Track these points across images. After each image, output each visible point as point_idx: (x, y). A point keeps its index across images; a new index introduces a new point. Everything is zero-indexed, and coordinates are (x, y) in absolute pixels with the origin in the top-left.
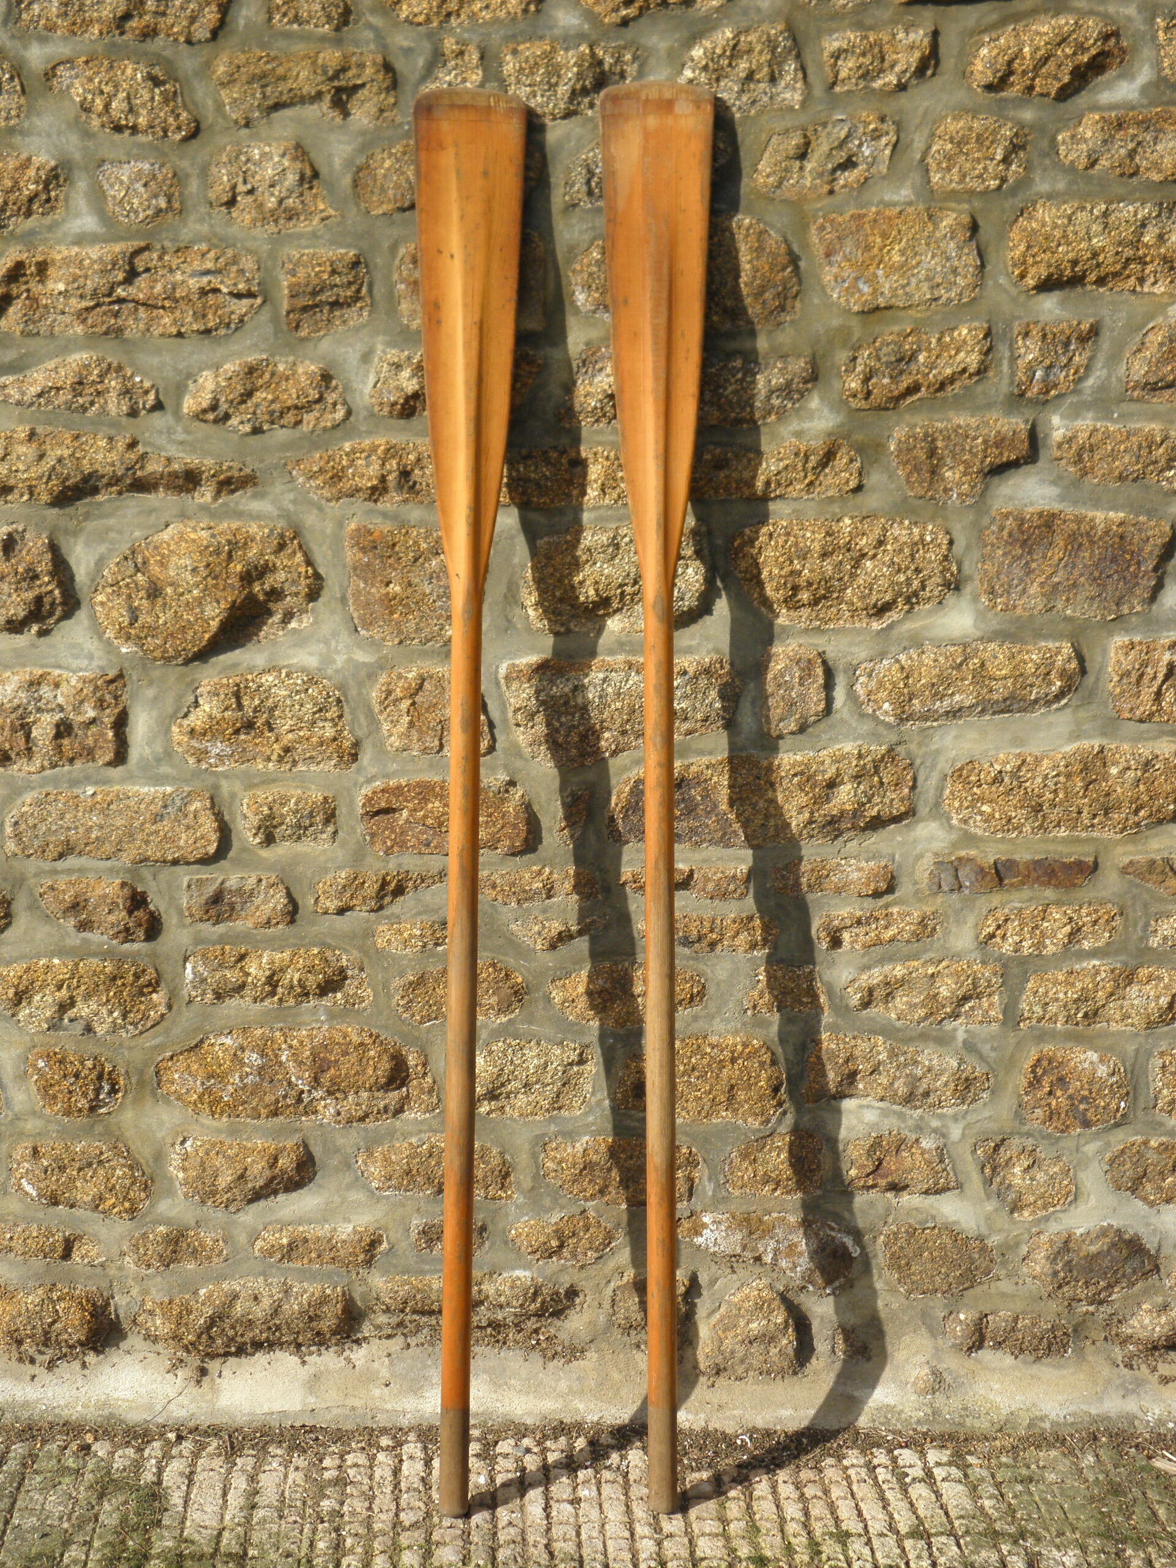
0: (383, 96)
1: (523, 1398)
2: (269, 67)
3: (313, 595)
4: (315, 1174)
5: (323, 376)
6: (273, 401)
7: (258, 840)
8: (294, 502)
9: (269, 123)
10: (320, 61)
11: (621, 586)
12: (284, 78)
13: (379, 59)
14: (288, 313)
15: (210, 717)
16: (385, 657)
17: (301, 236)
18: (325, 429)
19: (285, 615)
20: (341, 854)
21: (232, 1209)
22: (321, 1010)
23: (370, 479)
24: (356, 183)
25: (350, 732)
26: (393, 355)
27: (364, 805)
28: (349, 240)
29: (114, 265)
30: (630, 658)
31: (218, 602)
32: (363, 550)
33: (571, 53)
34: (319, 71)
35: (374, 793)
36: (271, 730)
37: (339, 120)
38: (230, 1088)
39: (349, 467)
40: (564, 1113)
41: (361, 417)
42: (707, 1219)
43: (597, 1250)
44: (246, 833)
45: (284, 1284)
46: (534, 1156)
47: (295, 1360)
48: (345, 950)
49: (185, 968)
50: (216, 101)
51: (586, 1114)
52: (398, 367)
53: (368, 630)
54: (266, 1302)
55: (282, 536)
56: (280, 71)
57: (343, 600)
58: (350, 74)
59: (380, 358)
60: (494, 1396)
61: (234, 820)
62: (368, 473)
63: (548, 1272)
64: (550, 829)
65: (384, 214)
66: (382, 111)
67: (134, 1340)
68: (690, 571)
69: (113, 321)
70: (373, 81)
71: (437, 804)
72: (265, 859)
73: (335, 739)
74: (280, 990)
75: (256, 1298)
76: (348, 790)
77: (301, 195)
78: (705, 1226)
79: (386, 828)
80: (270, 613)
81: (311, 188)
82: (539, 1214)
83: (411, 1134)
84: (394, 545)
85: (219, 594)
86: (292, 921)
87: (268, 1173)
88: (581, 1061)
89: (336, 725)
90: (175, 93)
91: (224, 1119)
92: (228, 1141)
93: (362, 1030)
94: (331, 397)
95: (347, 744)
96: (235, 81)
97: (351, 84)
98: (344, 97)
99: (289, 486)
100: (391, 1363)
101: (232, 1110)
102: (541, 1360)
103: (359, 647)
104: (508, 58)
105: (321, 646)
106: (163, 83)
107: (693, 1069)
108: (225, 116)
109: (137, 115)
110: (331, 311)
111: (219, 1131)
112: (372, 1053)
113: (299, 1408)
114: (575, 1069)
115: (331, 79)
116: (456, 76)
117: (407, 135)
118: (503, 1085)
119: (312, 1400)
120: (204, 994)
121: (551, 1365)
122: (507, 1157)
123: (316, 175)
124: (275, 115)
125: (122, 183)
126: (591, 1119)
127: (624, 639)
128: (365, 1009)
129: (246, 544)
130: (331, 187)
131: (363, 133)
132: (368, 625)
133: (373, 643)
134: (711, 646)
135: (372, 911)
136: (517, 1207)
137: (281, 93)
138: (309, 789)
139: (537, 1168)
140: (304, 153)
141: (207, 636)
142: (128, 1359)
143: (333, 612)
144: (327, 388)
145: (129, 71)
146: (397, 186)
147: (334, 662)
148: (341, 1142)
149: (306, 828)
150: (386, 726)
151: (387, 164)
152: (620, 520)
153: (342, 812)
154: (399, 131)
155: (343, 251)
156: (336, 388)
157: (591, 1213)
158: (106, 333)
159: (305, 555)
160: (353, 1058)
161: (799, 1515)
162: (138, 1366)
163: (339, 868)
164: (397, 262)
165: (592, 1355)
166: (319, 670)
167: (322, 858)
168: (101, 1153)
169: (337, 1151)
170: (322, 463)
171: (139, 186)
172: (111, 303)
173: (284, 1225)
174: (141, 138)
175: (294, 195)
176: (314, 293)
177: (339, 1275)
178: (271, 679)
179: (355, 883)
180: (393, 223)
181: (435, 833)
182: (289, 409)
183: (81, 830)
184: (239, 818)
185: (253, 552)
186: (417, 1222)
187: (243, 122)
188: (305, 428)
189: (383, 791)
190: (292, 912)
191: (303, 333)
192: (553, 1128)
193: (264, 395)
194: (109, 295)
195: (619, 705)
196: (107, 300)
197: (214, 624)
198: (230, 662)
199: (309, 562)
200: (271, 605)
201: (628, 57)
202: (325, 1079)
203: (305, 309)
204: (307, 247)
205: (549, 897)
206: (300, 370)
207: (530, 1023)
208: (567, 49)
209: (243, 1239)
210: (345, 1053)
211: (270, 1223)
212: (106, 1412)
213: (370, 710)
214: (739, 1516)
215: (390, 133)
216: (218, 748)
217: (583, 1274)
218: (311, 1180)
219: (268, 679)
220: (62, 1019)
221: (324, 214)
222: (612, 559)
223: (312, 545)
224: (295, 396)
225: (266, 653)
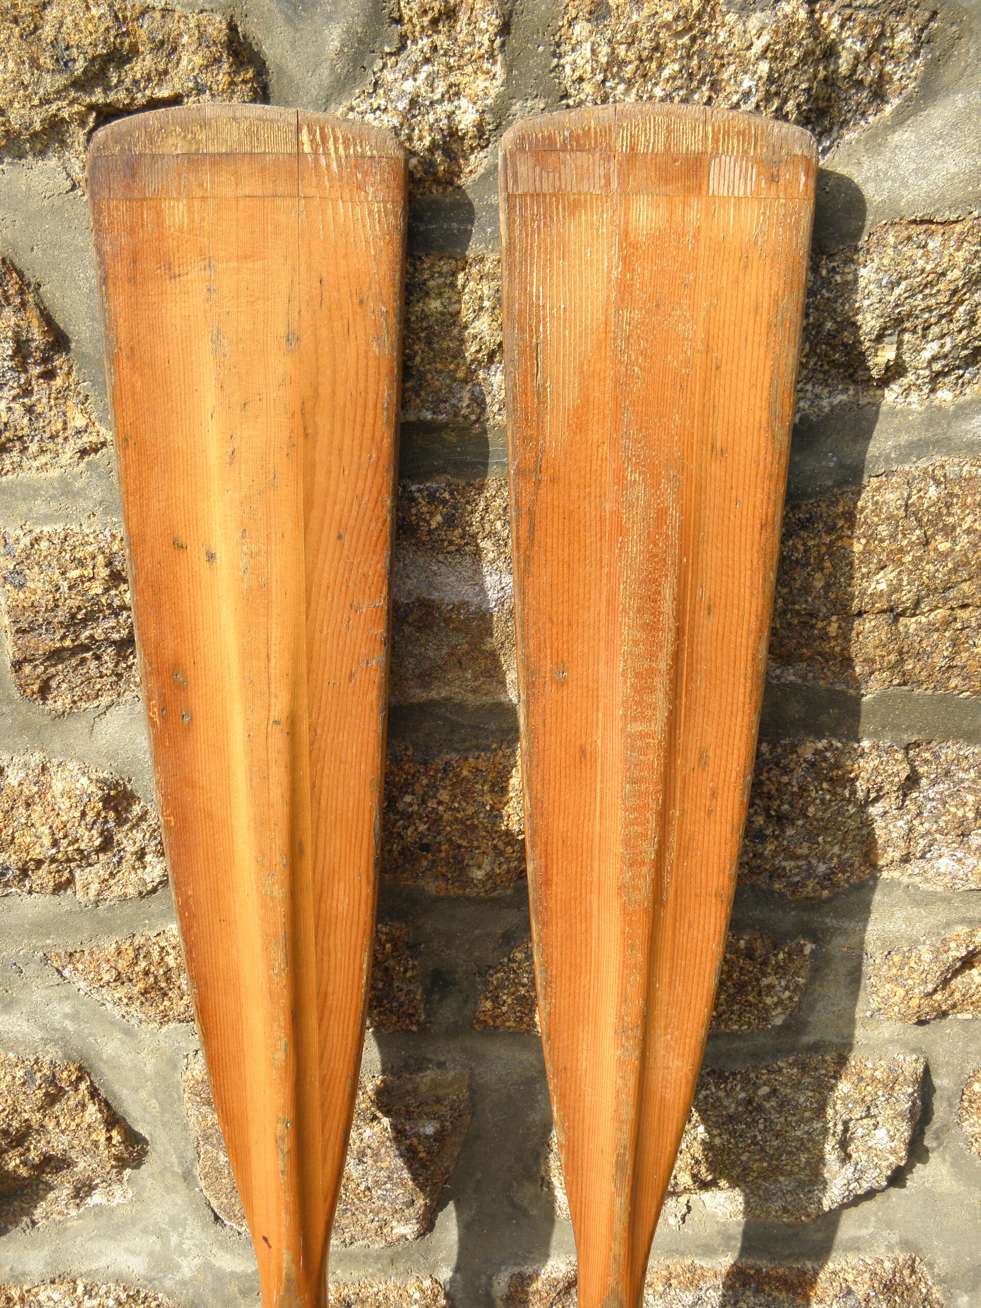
3: (129, 1160)
5: (106, 800)
8: (75, 1017)
10: (48, 32)
13: (217, 28)
14: (18, 665)
17: (32, 492)
18: (124, 898)
19: (78, 1189)
33: (754, 21)
34: (46, 60)
53: (238, 1222)
55: (52, 1080)
57: (188, 1178)
58: (139, 68)
68: (881, 1133)
70: (200, 90)
77: (27, 392)
81: (49, 375)
94: (131, 840)
99: (62, 991)
103: (223, 1246)
104: (581, 29)
105: (152, 1239)
110: (120, 658)
115: (82, 84)
123: (59, 342)
132: (238, 1215)
134: (895, 1238)
140: (23, 287)
143: (168, 1189)
144: (120, 822)
147: (178, 1267)
156: (143, 817)
159: (105, 1107)
166: (149, 1280)
170: (122, 964)
176: (74, 623)
182: (39, 863)
188: (81, 893)
191: (60, 701)
199: (114, 1120)
200: (47, 1178)
201: (904, 38)
203: (56, 656)
204: (48, 519)
206: (58, 786)
208: (744, 10)
221: (86, 440)
223: (116, 1087)
224: (47, 841)
225: (45, 1252)
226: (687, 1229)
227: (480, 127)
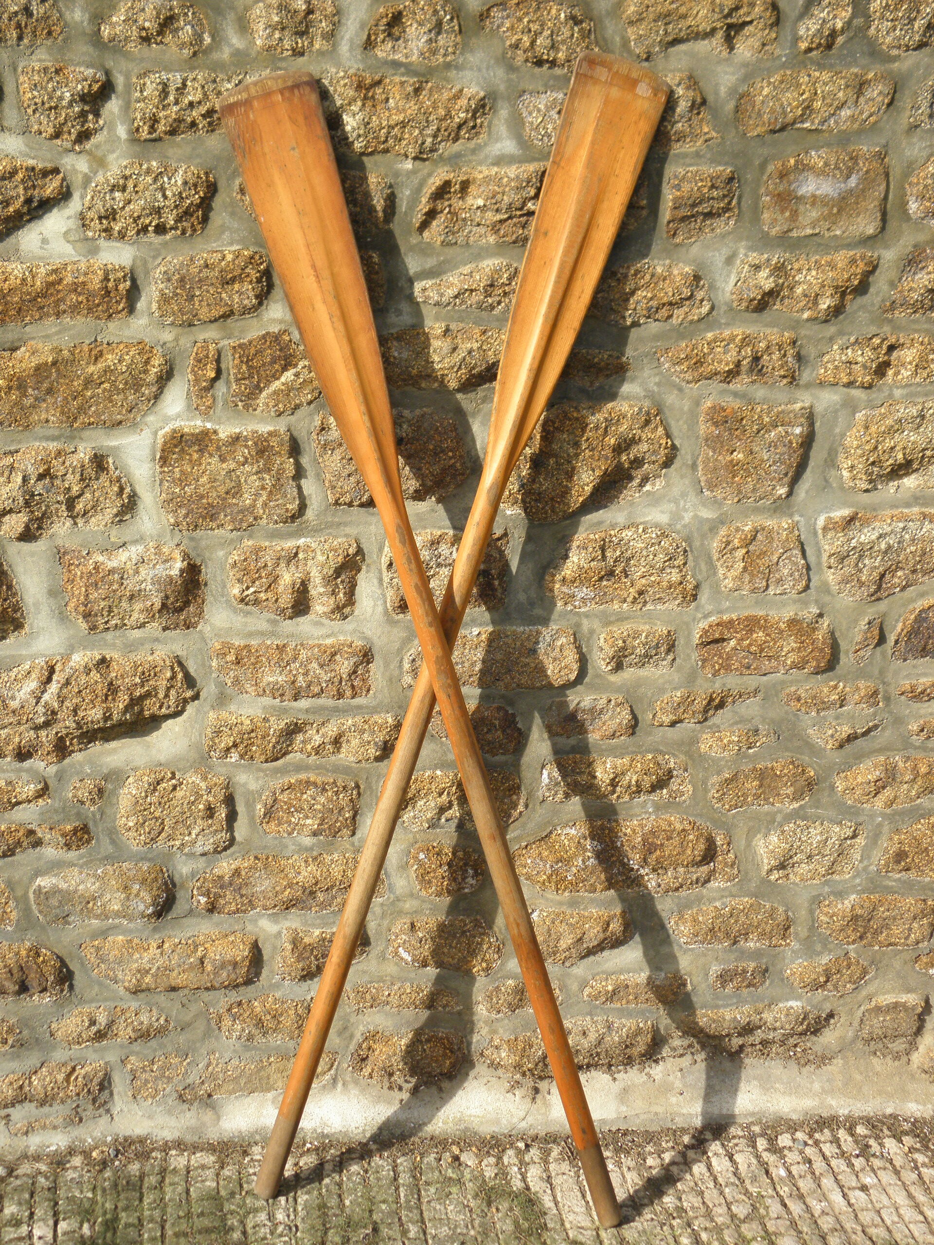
0: (767, 31)
1: (787, 1098)
2: (674, 6)
3: (668, 463)
5: (695, 276)
6: (651, 299)
7: (609, 668)
9: (666, 57)
11: (924, 450)
12: (684, 17)
14: (669, 222)
15: (580, 568)
16: (725, 513)
17: (685, 155)
18: (691, 322)
19: (642, 480)
20: (676, 677)
21: (567, 964)
22: (649, 805)
23: (727, 364)
24: (737, 109)
25: (692, 576)
26: (754, 257)
27: (701, 637)
28: (726, 159)
29: (528, 182)
30: (923, 510)
31: (593, 471)
32: (716, 424)
34: (717, 10)
35: (710, 626)
36: (626, 576)
37: (725, 54)
38: (574, 870)
39: (709, 354)
40: (836, 877)
41: (722, 311)
43: (855, 983)
44: (600, 662)
45: (607, 1021)
46: (811, 912)
47: (606, 1077)
48: (674, 755)
49: (541, 774)
50: (623, 38)
51: (854, 877)
52: (757, 268)
53: (712, 491)
54: (593, 1036)
55: (648, 413)
56: (683, 10)
57: (694, 466)
58: (741, 12)
59: (742, 261)
60: (765, 1098)
61: (590, 651)
62: (725, 359)
63: (815, 1001)
64: (847, 652)
65: (758, 136)
66: (764, 45)
67: (480, 1068)
69: (521, 232)
70: (760, 18)
71: (761, 634)
72: (613, 683)
73: (681, 583)
74: (618, 789)
75: (584, 1033)
76: (687, 624)
77: (690, 119)
79: (715, 655)
80: (630, 478)
81: (698, 114)
82: (811, 957)
83: (715, 899)
84: (742, 419)
85: (595, 464)
86: (633, 734)
87: (601, 936)
88: (854, 836)
89: (681, 571)
90: (590, 30)
91: (566, 894)
92: (569, 912)
93: (683, 819)
94: (700, 295)
95: (690, 587)
96: (643, 19)
97: (740, 21)
98: (733, 33)
99: (656, 371)
100: (683, 1076)
101: (574, 886)
102: (796, 1067)
103: (704, 505)
105: (672, 505)
106: (581, 22)
108: (629, 51)
109: (558, 50)
110: (704, 221)
111: (561, 903)
112: (691, 837)
113: (614, 1116)
114: (849, 842)
115: (726, 17)
116: (828, 13)
117: (784, 66)
118: (791, 857)
119: (624, 1109)
120: (556, 794)
121: (805, 1070)
122: (790, 914)
123: (704, 102)
124: (672, 50)
125: (539, 110)
126: (858, 881)
127: (918, 494)
128: (685, 801)
129: (618, 420)
130: (715, 113)
131: (746, 65)
132: (711, 487)
133: (716, 502)
135: (699, 722)
136: (793, 952)
137: (681, 30)
138: (656, 625)
139: (813, 921)
140: (695, 83)
141: (581, 499)
142: (475, 1083)
143: (682, 477)
144: (697, 287)
145: (554, 11)
146: (772, 111)
147: (683, 518)
148: (658, 907)
149: (651, 657)
150: (721, 571)
151: (766, 91)
152: (926, 395)
153: (680, 643)
154: (777, 62)
155: (721, 168)
156: (703, 286)
157: (852, 954)
158: (514, 242)
159: (665, 429)
160: (676, 841)
162: (484, 1088)
163: (675, 689)
164: (765, 178)
165: (839, 1062)
166: (670, 525)
167: (661, 681)
168: (465, 925)
169: (655, 914)
170: (687, 351)
171: (553, 113)
172: (521, 216)
173: (608, 974)
174: (558, 71)
175: (684, 120)
176: (694, 205)
177: (650, 1012)
178: (630, 534)
179: (687, 701)
180: (764, 144)
181: (755, 658)
182: (664, 305)
183: (466, 665)
184: (595, 649)
185: (623, 428)
186: (715, 969)
187: (645, 56)
188: (674, 321)
189: (718, 625)
190: (634, 726)
191: (678, 240)
192: (827, 889)
193: (645, 293)
194: (521, 209)
195: (913, 549)
196: (518, 213)
197: (588, 489)
198: (595, 521)
199: (668, 436)
200: (633, 472)
202: (652, 859)
203: (684, 219)
204: (691, 165)
205: (841, 706)
206: (676, 272)
207: (817, 808)
209: (574, 987)
210: (669, 838)
211: (598, 974)
212: (462, 1127)
213: (710, 558)
215: (769, 64)
216: (584, 592)
217: (842, 1001)
218: (630, 940)
219: (628, 534)
220: (439, 819)
221: (707, 136)
222: (918, 428)
223: (671, 420)
224: (670, 294)
225: (626, 512)
226: (898, 495)
227: (843, 28)
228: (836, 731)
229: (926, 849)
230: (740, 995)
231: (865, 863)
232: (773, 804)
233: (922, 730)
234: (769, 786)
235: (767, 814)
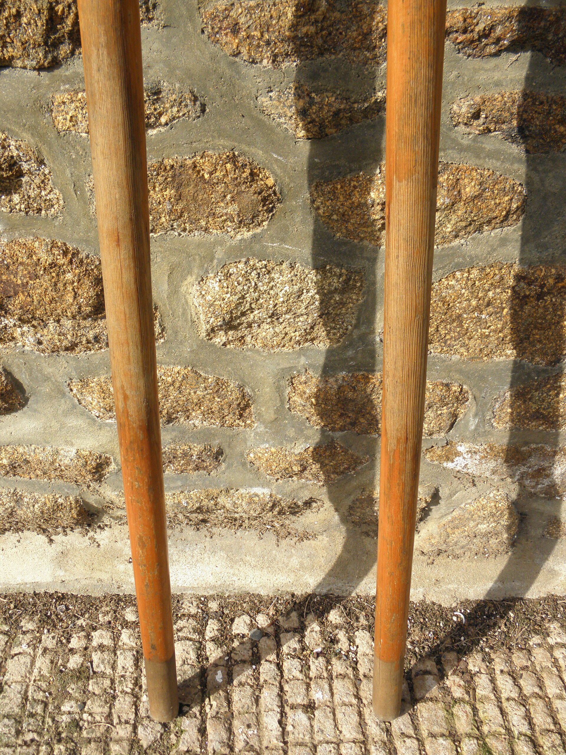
1: (258, 573)
4: (27, 400)
40: (318, 346)
42: (462, 448)
43: (341, 473)
45: (15, 494)
46: (279, 390)
47: (43, 538)
48: (12, 132)
51: (345, 348)
60: (232, 571)
63: (288, 489)
78: (458, 454)
82: (281, 443)
88: (346, 290)
93: (54, 245)
107: (488, 304)
112: (69, 276)
113: (49, 579)
114: (337, 299)
118: (243, 314)
119: (61, 573)
121: (284, 543)
122: (247, 390)
126: (350, 353)
128: (55, 217)
136: (257, 434)
139: (282, 401)
148: (49, 370)
157: (339, 443)
160: (45, 281)
161: (525, 728)
165: (323, 539)
169: (47, 379)
177: (69, 487)
192: (303, 361)
202: (14, 305)
207: (283, 240)
210: (34, 276)
214: (468, 730)
217: (324, 490)
218: (23, 406)
228: (312, 102)
229: (459, 316)
230: (186, 478)
231: (363, 329)
232: (206, 230)
233: (476, 116)
234: (195, 199)
235: (199, 245)
